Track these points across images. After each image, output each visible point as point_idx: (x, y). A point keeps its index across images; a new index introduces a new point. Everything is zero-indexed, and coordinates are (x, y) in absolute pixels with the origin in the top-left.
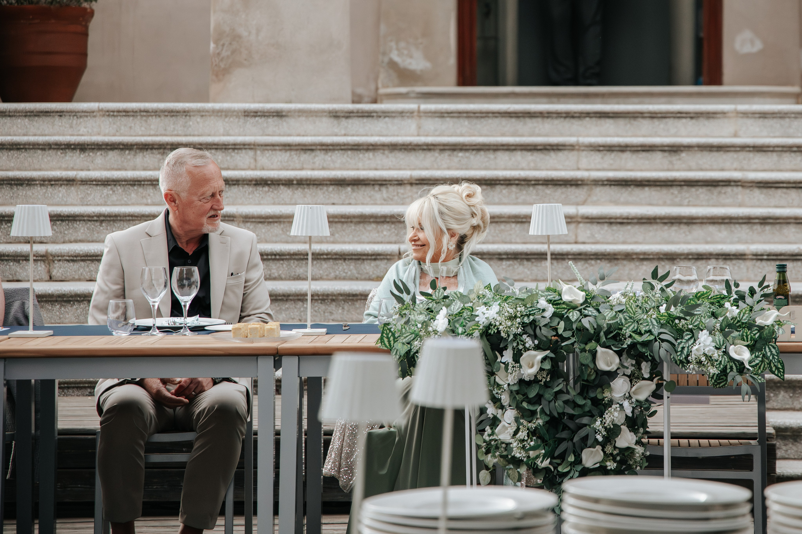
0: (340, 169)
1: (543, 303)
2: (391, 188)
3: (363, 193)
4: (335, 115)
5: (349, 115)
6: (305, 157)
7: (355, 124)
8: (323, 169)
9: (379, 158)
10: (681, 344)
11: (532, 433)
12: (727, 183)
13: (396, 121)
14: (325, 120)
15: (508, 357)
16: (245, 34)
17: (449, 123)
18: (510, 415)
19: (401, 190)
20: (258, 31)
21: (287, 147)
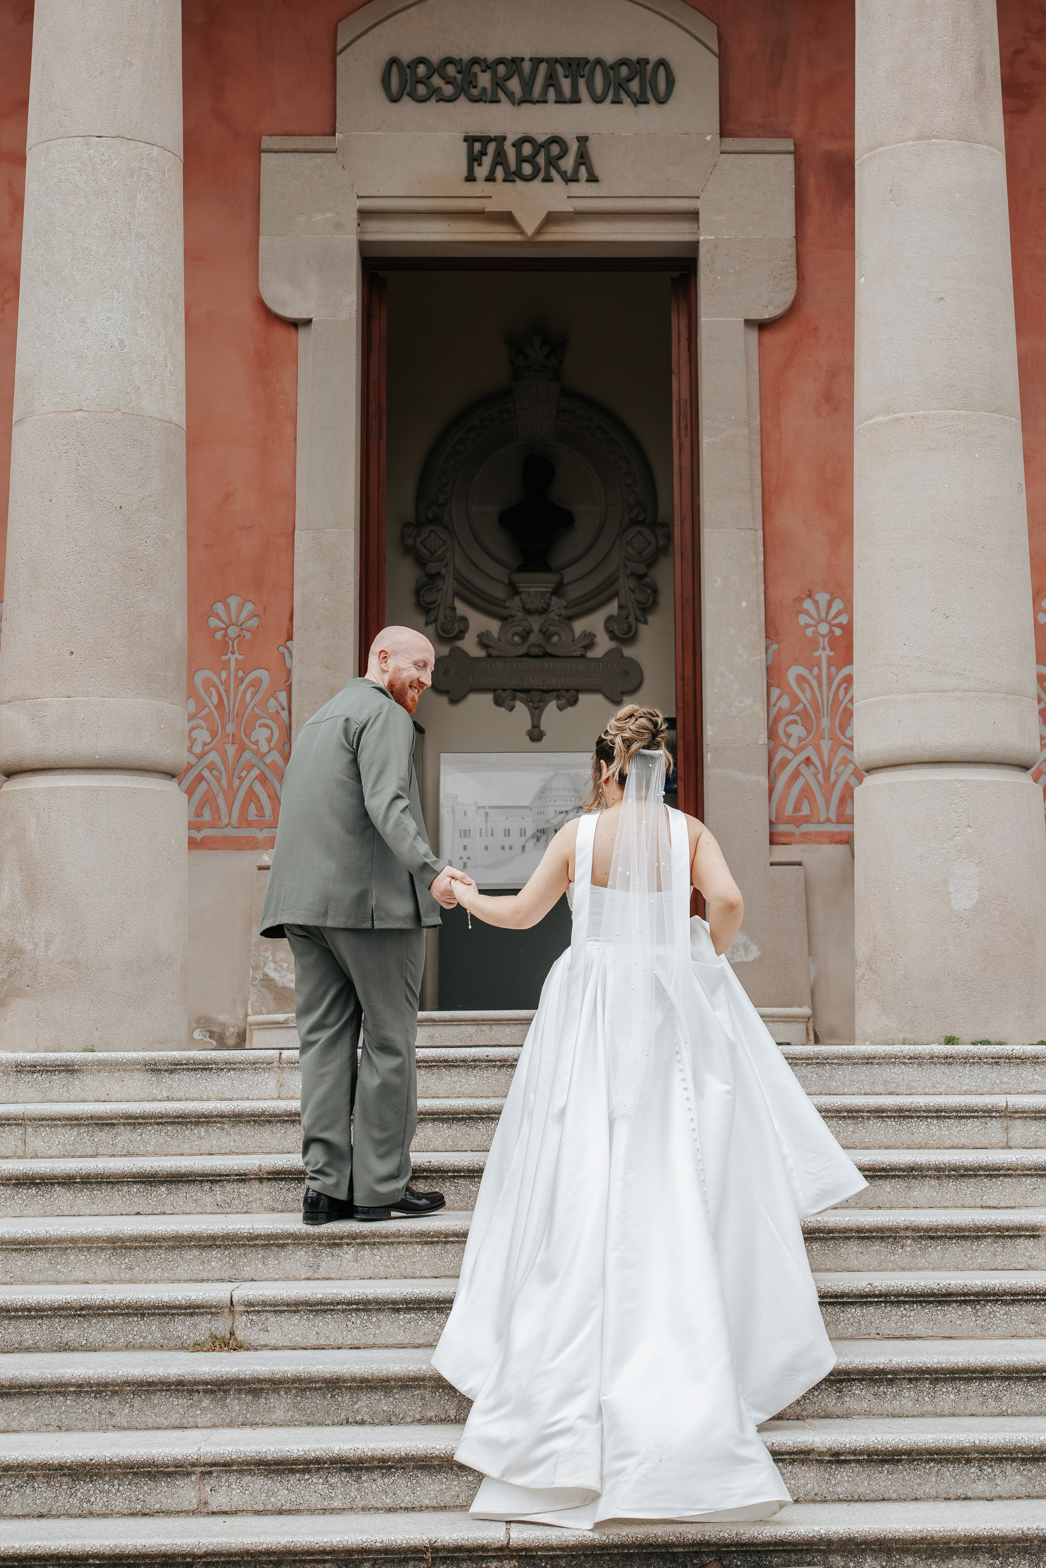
0: (155, 1154)
2: (229, 1187)
4: (154, 1068)
5: (175, 1067)
6: (101, 1136)
7: (182, 1083)
8: (129, 1154)
9: (214, 1137)
13: (245, 1075)
14: (138, 1075)
16: (30, 947)
19: (244, 1189)
20: (48, 942)
21: (74, 1121)
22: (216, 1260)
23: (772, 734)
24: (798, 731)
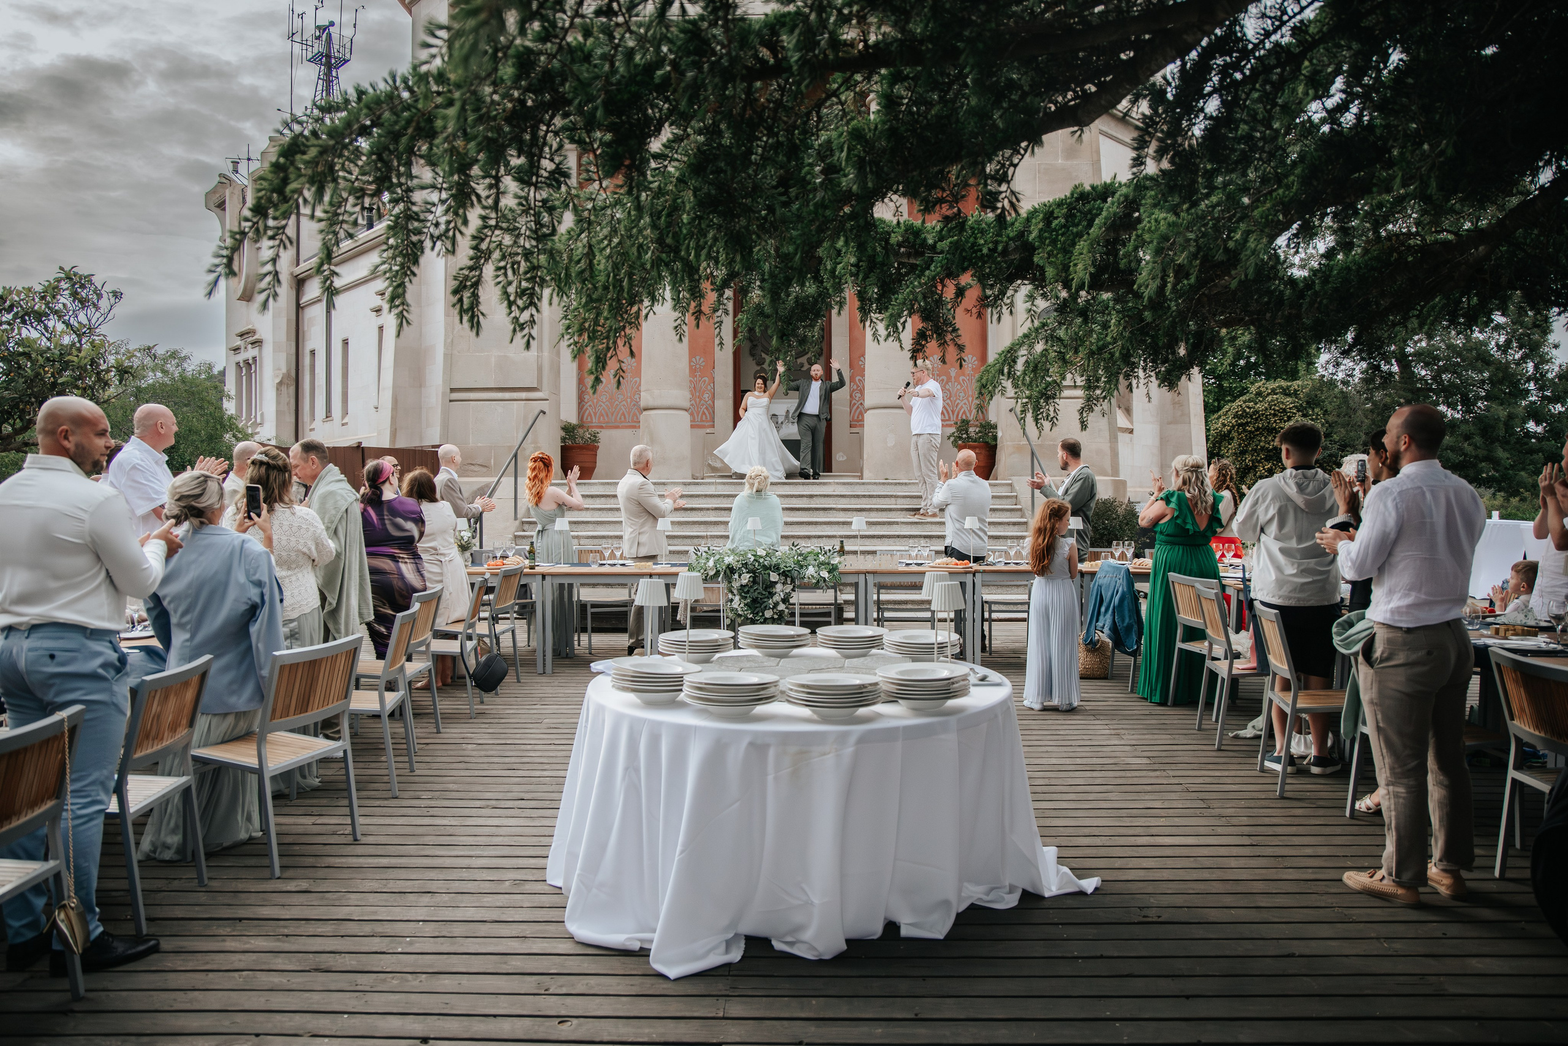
1: (750, 556)
3: (694, 513)
4: (685, 484)
5: (690, 484)
7: (692, 488)
9: (701, 500)
10: (802, 571)
11: (746, 605)
12: (831, 509)
15: (736, 576)
17: (727, 487)
18: (737, 598)
22: (702, 527)
23: (851, 396)
24: (859, 395)
